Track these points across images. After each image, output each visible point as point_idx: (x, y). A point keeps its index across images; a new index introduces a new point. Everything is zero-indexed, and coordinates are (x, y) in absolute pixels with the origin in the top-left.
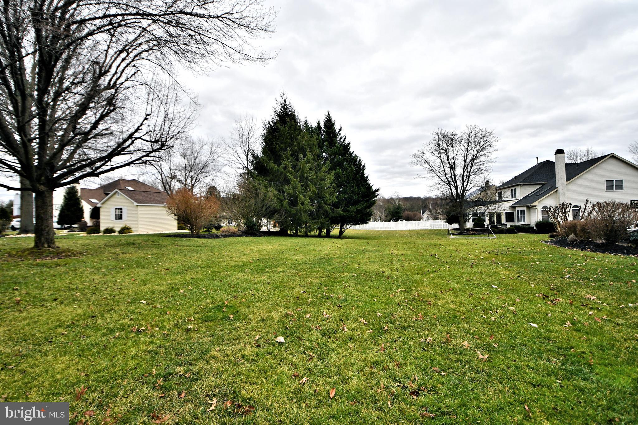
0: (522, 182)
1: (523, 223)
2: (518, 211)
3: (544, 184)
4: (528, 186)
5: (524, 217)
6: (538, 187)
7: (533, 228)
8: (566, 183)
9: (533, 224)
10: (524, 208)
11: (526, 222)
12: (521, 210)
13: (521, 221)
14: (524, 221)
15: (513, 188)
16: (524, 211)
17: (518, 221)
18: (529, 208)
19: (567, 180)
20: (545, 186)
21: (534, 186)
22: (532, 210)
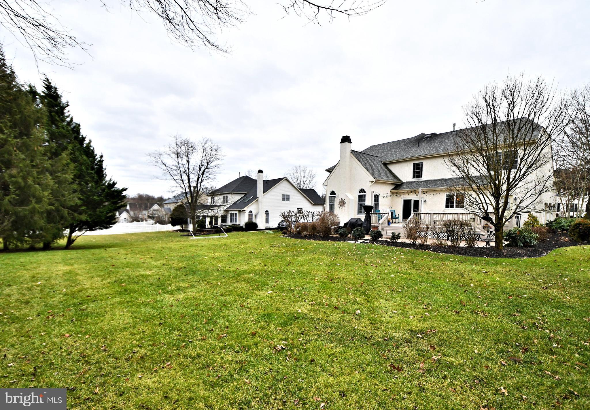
0: (233, 191)
1: (234, 223)
2: (231, 214)
3: (246, 194)
4: (236, 195)
5: (236, 219)
6: (243, 195)
7: (242, 227)
8: (263, 194)
9: (242, 224)
10: (237, 212)
11: (237, 223)
12: (233, 214)
13: (233, 222)
14: (236, 221)
15: (225, 195)
16: (236, 214)
17: (231, 222)
18: (240, 211)
19: (264, 193)
20: (247, 195)
21: (240, 195)
22: (242, 213)
